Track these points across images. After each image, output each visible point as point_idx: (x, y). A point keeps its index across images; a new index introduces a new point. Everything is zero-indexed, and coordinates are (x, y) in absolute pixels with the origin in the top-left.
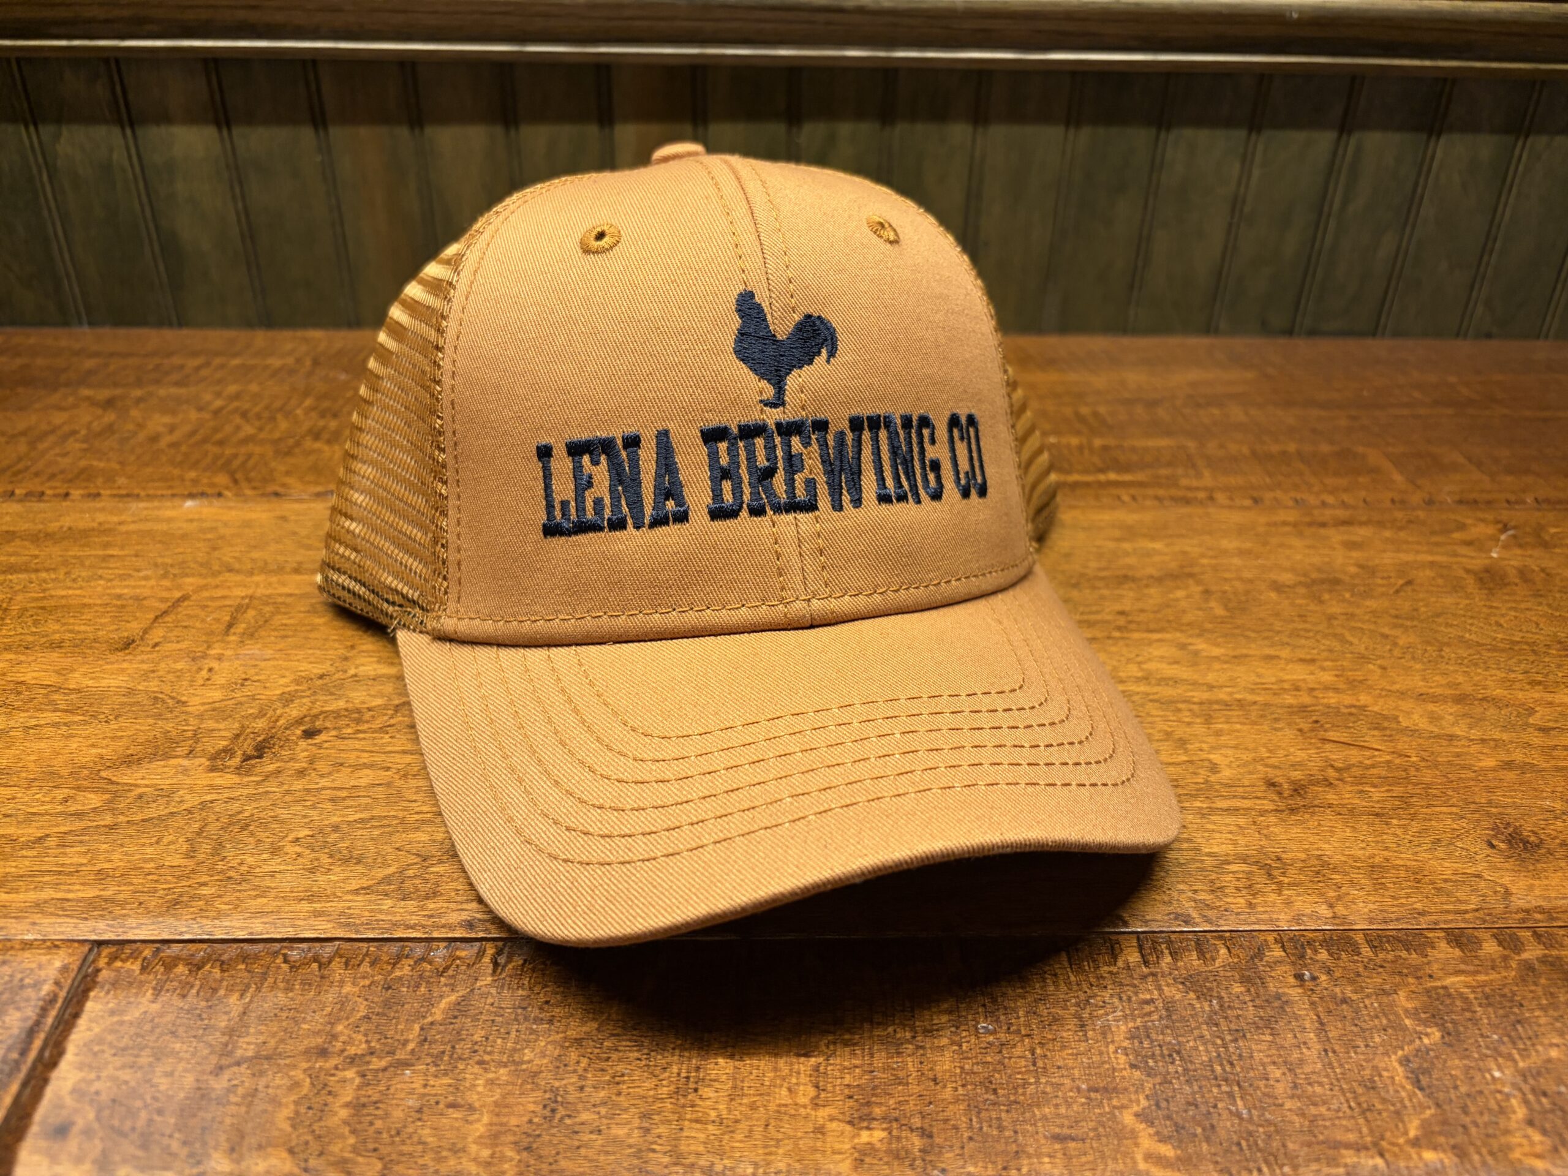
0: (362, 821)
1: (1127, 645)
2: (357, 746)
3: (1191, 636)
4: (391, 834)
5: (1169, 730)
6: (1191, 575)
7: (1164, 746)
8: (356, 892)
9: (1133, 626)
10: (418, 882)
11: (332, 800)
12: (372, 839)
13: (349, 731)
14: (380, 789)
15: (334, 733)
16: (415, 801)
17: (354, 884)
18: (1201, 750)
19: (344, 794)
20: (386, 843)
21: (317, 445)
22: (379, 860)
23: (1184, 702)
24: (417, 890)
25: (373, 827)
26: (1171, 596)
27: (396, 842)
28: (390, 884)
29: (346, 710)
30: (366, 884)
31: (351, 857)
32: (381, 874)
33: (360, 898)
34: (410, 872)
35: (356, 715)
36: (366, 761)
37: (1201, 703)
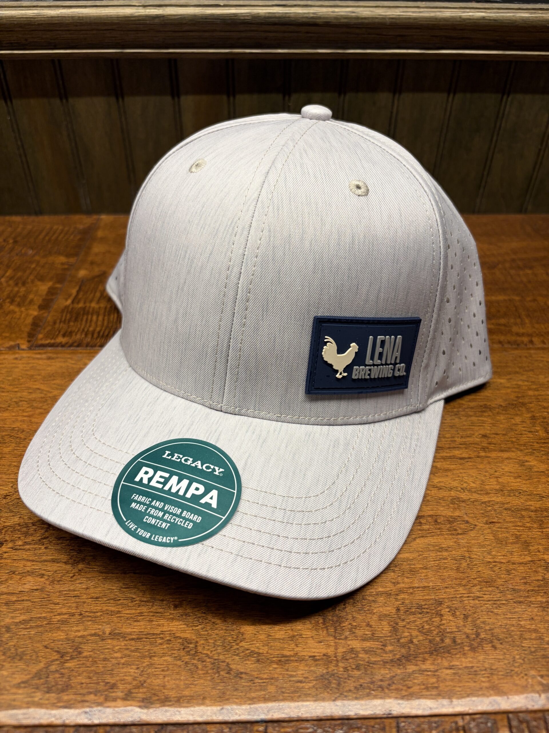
0: (24, 622)
1: (489, 463)
2: (25, 556)
3: (526, 455)
4: (42, 633)
5: (518, 533)
6: (523, 404)
7: (516, 548)
8: (18, 686)
9: (492, 447)
10: (57, 675)
11: (7, 604)
12: (30, 638)
13: (20, 543)
14: (37, 593)
15: (10, 545)
16: (58, 604)
17: (18, 678)
18: (539, 551)
19: (14, 598)
20: (39, 641)
21: (12, 307)
22: (34, 657)
23: (526, 510)
24: (57, 684)
25: (31, 627)
26: (513, 421)
27: (45, 641)
28: (40, 679)
29: (19, 525)
30: (25, 678)
31: (17, 655)
32: (34, 668)
33: (20, 691)
34: (53, 668)
35: (25, 529)
36: (29, 569)
37: (536, 511)
